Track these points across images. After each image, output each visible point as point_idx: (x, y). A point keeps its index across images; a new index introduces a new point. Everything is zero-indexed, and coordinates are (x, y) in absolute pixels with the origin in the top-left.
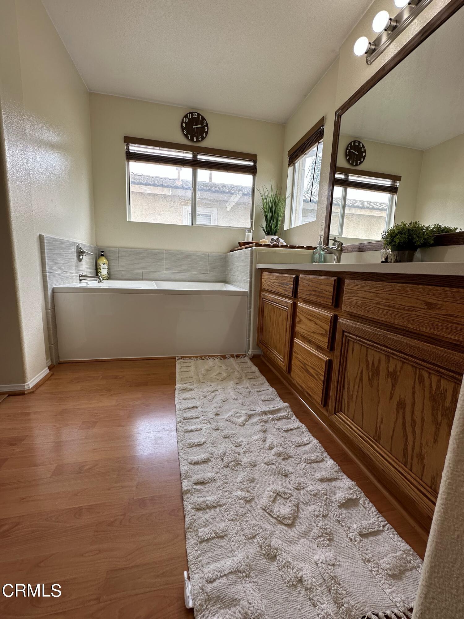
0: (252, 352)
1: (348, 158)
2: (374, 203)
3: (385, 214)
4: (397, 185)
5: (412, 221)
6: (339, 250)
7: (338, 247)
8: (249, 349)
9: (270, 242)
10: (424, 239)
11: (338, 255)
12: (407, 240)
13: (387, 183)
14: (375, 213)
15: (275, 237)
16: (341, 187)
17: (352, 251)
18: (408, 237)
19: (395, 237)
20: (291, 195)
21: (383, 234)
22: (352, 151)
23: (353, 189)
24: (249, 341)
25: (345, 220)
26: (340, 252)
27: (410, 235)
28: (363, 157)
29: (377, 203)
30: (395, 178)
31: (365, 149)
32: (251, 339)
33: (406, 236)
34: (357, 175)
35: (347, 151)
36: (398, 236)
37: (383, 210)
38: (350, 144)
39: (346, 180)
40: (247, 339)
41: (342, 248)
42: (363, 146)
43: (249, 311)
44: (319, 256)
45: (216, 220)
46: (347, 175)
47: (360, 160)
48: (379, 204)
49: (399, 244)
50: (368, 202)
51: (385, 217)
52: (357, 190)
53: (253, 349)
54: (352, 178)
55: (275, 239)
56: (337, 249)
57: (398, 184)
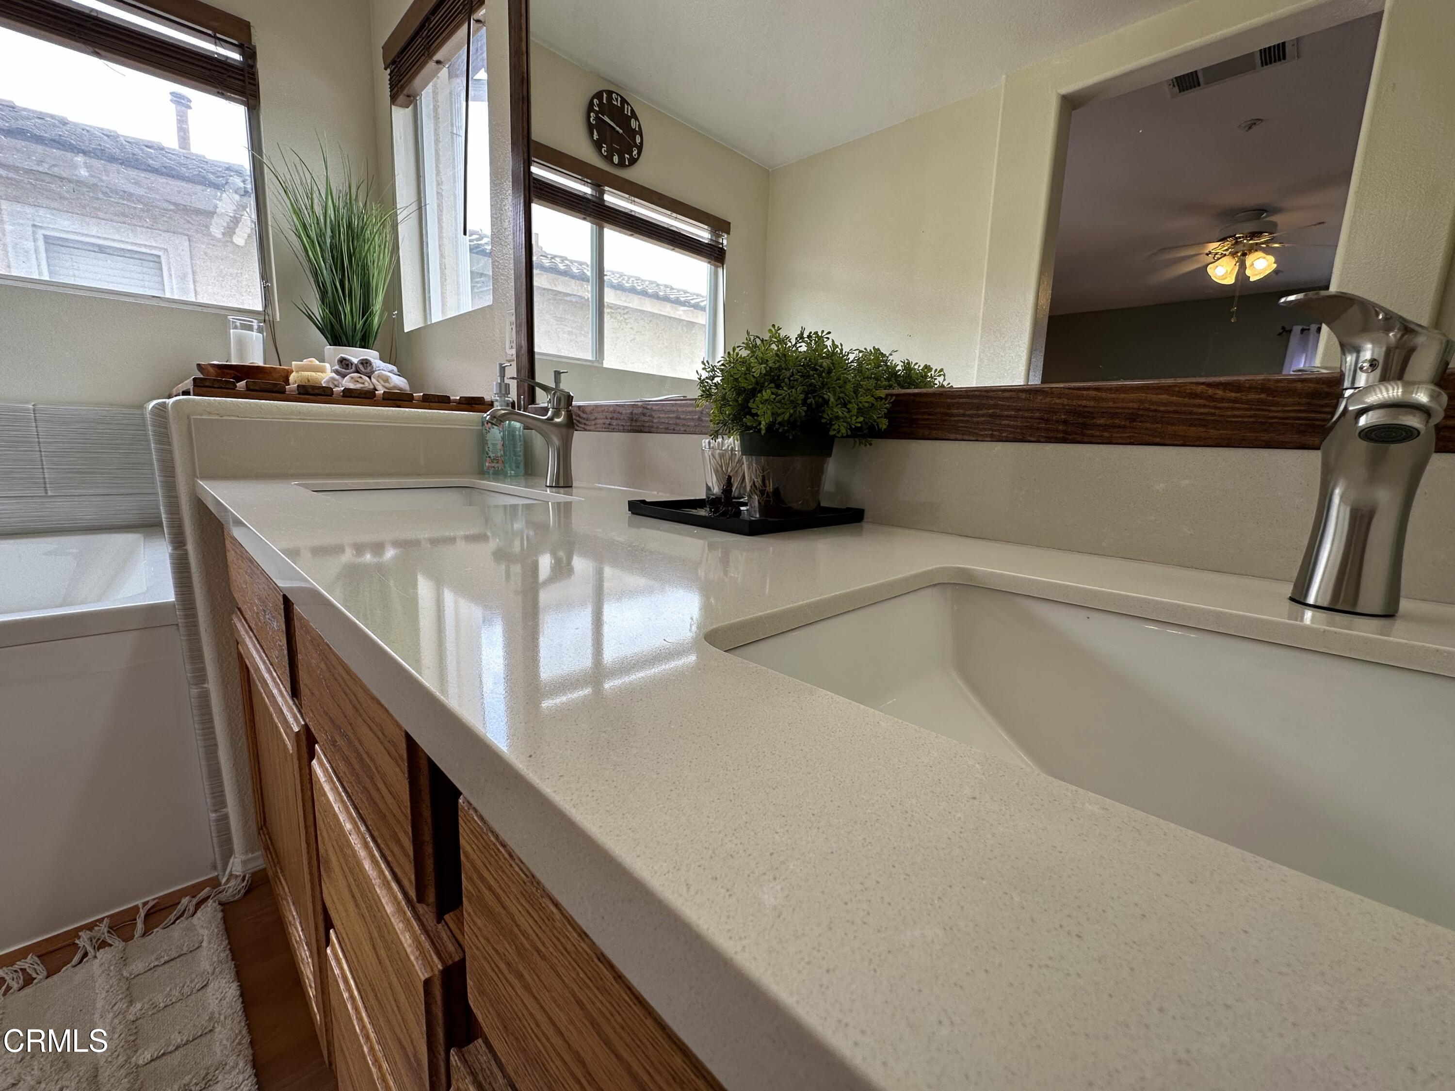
0: (244, 863)
1: (596, 137)
2: (679, 291)
3: (702, 319)
4: (722, 244)
5: (803, 329)
6: (557, 425)
7: (557, 414)
8: (227, 853)
9: (337, 372)
10: (861, 411)
11: (556, 441)
12: (802, 410)
13: (702, 233)
14: (681, 313)
15: (355, 354)
16: (584, 219)
17: (609, 428)
18: (804, 401)
19: (753, 393)
20: (414, 207)
21: (704, 375)
22: (606, 119)
23: (620, 232)
24: (223, 820)
25: (607, 318)
26: (564, 430)
27: (811, 390)
28: (636, 145)
29: (685, 292)
30: (719, 225)
31: (639, 125)
32: (232, 809)
33: (797, 393)
34: (627, 196)
35: (589, 117)
36: (766, 394)
37: (696, 306)
38: (599, 95)
39: (597, 201)
40: (213, 815)
41: (569, 415)
42: (634, 115)
43: (195, 691)
44: (503, 438)
45: (190, 276)
46: (598, 186)
47: (631, 154)
48: (688, 295)
49: (770, 427)
50: (666, 286)
51: (704, 326)
52: (631, 238)
53: (249, 848)
54: (613, 199)
55: (355, 361)
56: (551, 419)
57: (725, 242)
